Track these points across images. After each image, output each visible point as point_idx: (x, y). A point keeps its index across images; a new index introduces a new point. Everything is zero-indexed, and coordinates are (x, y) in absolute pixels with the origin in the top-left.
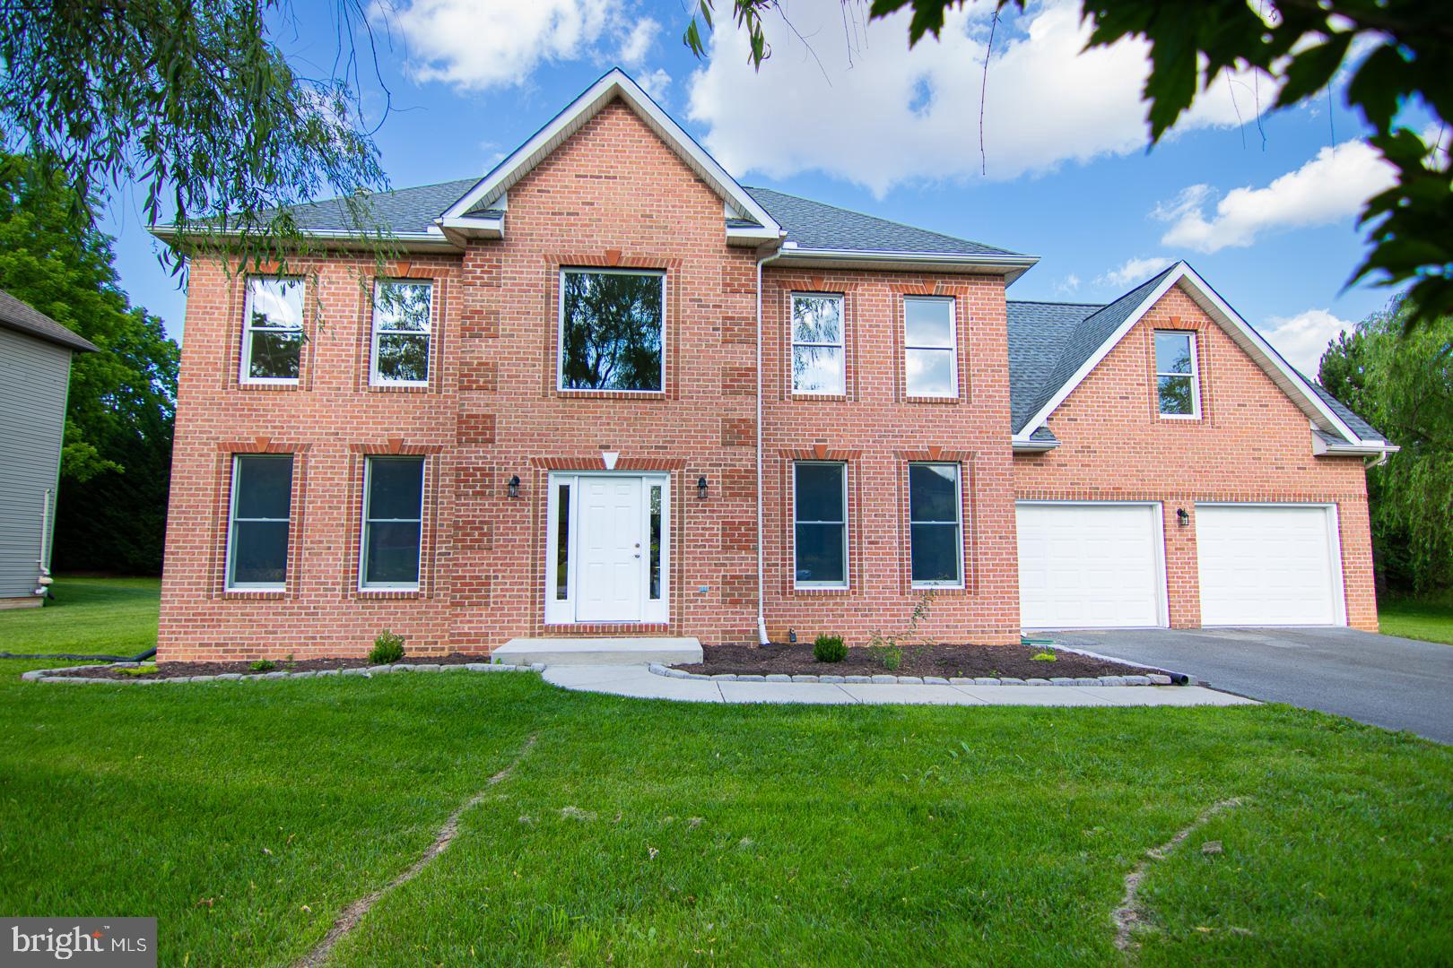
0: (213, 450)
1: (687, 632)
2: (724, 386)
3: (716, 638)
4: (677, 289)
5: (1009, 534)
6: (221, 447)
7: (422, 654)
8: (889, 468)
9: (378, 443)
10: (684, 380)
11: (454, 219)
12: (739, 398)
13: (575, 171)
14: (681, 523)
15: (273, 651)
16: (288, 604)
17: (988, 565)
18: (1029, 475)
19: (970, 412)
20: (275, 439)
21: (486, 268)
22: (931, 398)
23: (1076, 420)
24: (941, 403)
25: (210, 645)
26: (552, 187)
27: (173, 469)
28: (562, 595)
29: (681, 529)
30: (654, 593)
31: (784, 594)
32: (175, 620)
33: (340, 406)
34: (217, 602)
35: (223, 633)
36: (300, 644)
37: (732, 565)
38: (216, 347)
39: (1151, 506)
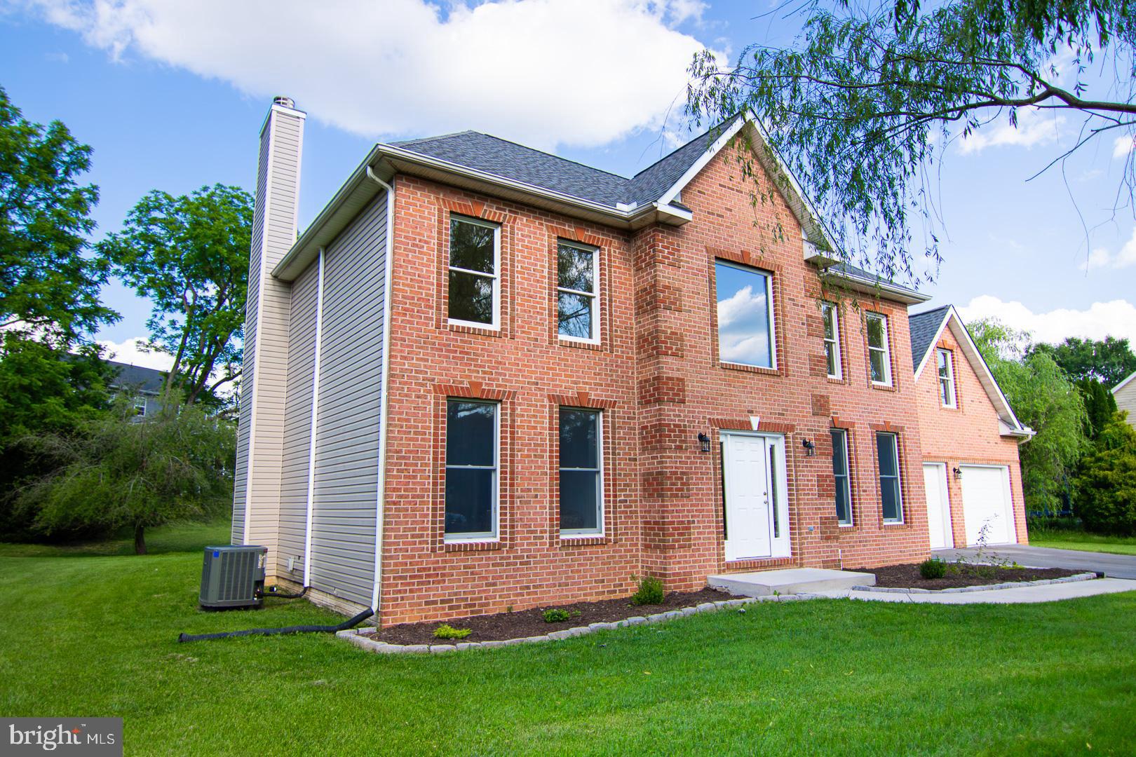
0: (429, 392)
1: (805, 563)
2: (811, 369)
4: (782, 289)
6: (438, 389)
9: (570, 395)
10: (790, 361)
11: (664, 206)
12: (818, 379)
13: (718, 180)
14: (796, 475)
15: (494, 604)
16: (505, 555)
20: (486, 384)
21: (671, 250)
25: (435, 602)
26: (706, 190)
29: (796, 480)
30: (776, 533)
32: (401, 578)
33: (538, 356)
34: (441, 555)
35: (448, 588)
36: (517, 595)
37: (824, 508)
39: (938, 466)
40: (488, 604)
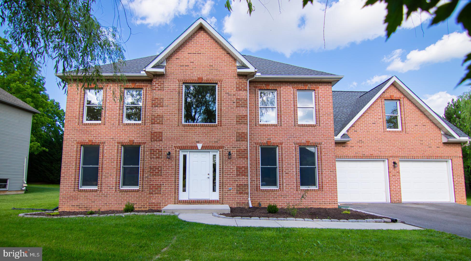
0: (75, 144)
1: (225, 203)
2: (237, 121)
3: (235, 205)
4: (221, 90)
5: (334, 170)
6: (78, 143)
7: (140, 209)
8: (292, 148)
9: (126, 141)
10: (223, 120)
11: (149, 69)
12: (242, 125)
13: (187, 52)
14: (223, 167)
15: (94, 208)
16: (98, 193)
17: (326, 181)
18: (341, 150)
19: (320, 129)
20: (94, 140)
21: (159, 84)
22: (306, 125)
23: (357, 131)
24: (310, 126)
25: (75, 206)
26: (180, 57)
27: (63, 150)
28: (184, 190)
29: (223, 169)
30: (214, 190)
31: (257, 190)
32: (64, 198)
33: (114, 129)
34: (77, 192)
35: (78, 202)
36: (102, 206)
37: (240, 181)
38: (76, 111)
39: (384, 161)
40: (92, 208)
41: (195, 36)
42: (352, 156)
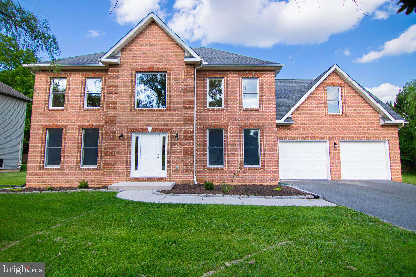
0: (41, 128)
1: (172, 180)
2: (184, 106)
3: (181, 182)
4: (170, 78)
5: (275, 150)
6: (43, 127)
7: (98, 186)
8: (237, 130)
9: (86, 125)
10: (172, 105)
11: (104, 59)
12: (189, 110)
13: (140, 43)
14: (171, 148)
15: (57, 185)
16: (61, 171)
17: (268, 160)
18: (284, 132)
19: (263, 113)
20: (58, 124)
21: (114, 73)
22: (250, 109)
23: (301, 115)
24: (254, 110)
25: (40, 183)
26: (134, 48)
27: (30, 133)
28: (136, 169)
29: (171, 149)
30: (163, 169)
31: (204, 169)
32: (31, 176)
33: (76, 114)
34: (42, 171)
35: (43, 179)
36: (64, 183)
37: (186, 160)
38: (42, 98)
39: (326, 142)
40: (55, 185)
41: (148, 29)
42: (296, 138)
